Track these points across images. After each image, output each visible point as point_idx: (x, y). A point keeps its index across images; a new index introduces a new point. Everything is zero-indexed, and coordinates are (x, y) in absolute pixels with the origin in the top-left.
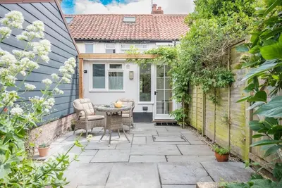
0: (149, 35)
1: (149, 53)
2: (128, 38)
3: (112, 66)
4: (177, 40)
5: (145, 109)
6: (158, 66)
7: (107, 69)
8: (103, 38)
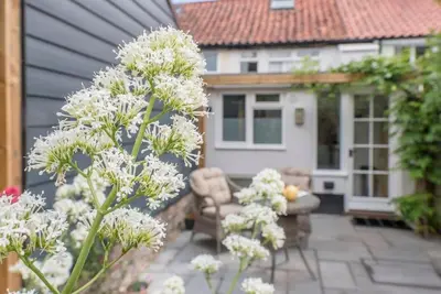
0: (324, 29)
1: (340, 71)
2: (283, 39)
3: (260, 98)
4: (383, 38)
5: (329, 186)
6: (357, 97)
7: (251, 104)
8: (236, 41)
